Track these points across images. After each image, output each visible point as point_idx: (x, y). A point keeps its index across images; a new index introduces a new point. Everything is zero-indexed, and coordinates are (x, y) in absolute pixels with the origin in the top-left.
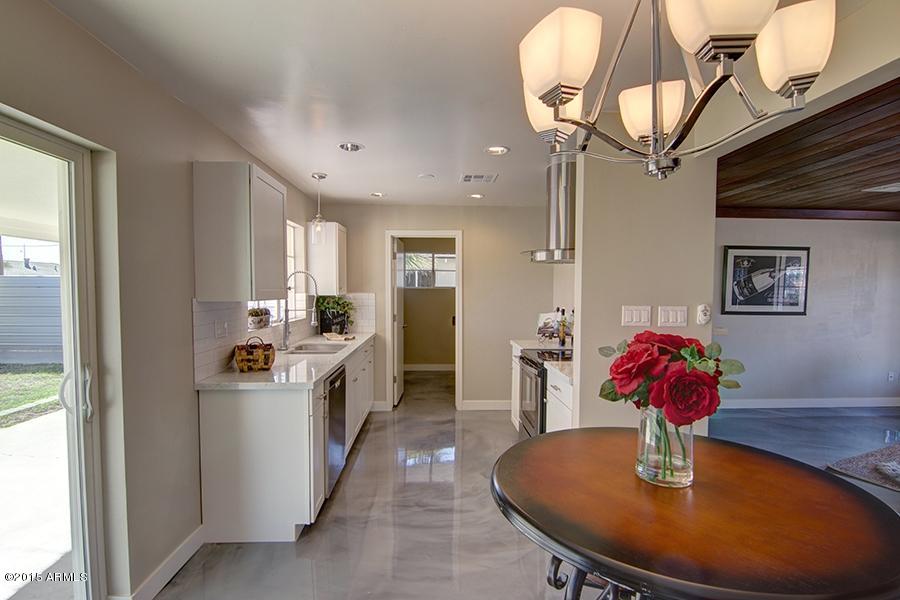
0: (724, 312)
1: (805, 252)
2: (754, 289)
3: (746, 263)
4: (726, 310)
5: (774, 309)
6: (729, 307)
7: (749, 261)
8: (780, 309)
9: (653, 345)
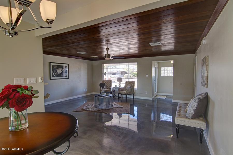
0: (50, 79)
1: (68, 65)
2: (57, 73)
3: (55, 67)
4: (51, 78)
5: (63, 78)
6: (52, 78)
7: (56, 66)
8: (65, 78)
9: (10, 89)
